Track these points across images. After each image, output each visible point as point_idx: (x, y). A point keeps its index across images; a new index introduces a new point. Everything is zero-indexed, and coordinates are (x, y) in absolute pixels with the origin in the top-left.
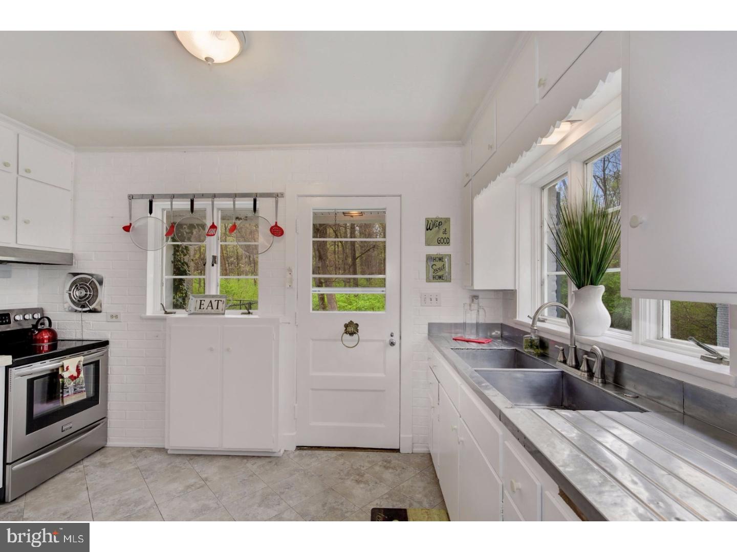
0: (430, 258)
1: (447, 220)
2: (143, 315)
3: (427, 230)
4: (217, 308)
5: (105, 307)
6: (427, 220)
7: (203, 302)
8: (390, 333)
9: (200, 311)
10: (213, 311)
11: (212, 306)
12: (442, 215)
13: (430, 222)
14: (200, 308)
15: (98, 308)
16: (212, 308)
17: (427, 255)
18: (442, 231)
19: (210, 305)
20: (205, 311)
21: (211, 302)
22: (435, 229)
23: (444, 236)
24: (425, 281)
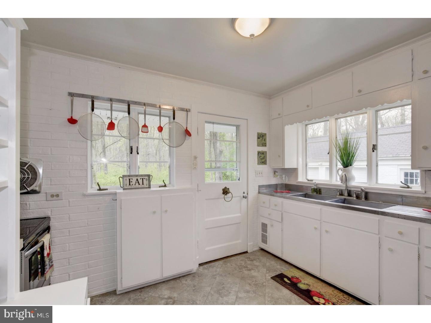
0: (259, 153)
1: (265, 134)
2: (85, 192)
3: (258, 138)
4: (143, 184)
5: (44, 188)
6: (258, 134)
7: (131, 180)
8: (243, 192)
9: (130, 187)
10: (140, 186)
11: (138, 183)
12: (264, 132)
13: (259, 135)
14: (130, 185)
15: (37, 189)
16: (139, 184)
17: (258, 151)
18: (264, 139)
19: (137, 182)
20: (134, 186)
21: (137, 179)
22: (261, 138)
23: (264, 142)
24: (257, 164)
